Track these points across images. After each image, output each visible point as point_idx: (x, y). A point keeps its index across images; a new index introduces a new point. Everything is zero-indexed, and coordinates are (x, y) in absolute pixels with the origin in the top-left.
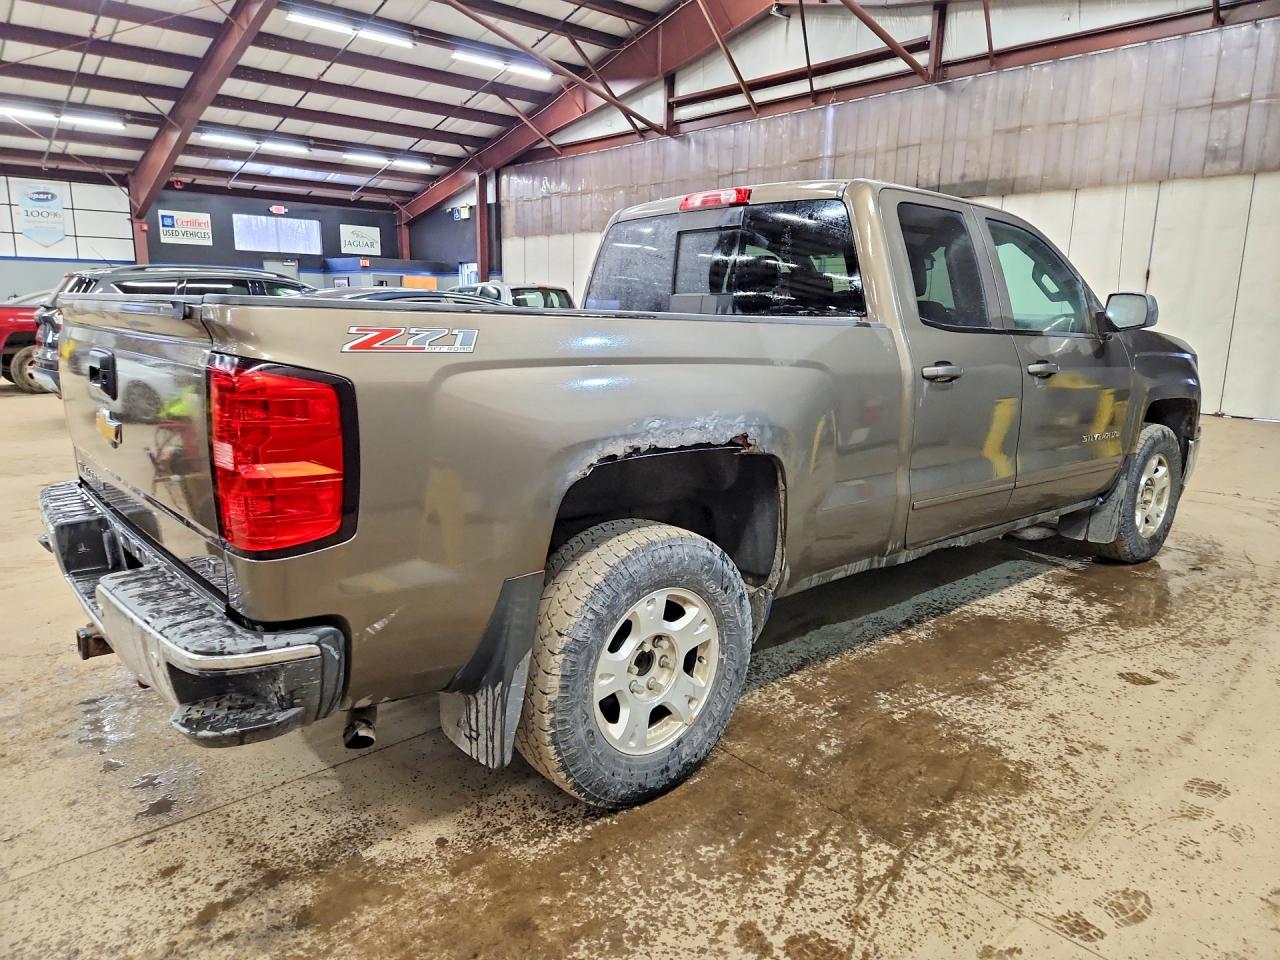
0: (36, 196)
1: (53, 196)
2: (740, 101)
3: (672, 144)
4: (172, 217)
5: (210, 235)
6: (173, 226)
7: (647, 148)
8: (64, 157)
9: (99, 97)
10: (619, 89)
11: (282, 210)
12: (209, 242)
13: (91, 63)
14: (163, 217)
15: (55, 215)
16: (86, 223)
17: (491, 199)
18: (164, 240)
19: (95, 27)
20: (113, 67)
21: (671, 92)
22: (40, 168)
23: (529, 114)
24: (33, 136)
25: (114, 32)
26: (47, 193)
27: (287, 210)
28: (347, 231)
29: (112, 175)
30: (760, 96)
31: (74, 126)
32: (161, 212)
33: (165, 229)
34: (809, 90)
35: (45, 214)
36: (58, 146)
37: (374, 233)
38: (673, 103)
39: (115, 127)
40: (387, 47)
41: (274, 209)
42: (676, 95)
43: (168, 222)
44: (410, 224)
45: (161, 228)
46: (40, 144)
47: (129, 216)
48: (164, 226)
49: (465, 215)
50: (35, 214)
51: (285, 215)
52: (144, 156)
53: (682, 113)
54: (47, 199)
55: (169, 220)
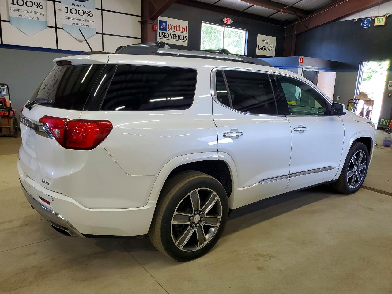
4: (166, 22)
5: (187, 38)
6: (165, 30)
11: (230, 21)
12: (186, 44)
14: (160, 21)
15: (89, 14)
16: (111, 23)
18: (159, 40)
27: (232, 21)
32: (160, 18)
33: (160, 31)
35: (81, 13)
41: (225, 20)
44: (297, 35)
45: (159, 31)
47: (140, 19)
48: (160, 29)
51: (231, 25)
55: (164, 25)
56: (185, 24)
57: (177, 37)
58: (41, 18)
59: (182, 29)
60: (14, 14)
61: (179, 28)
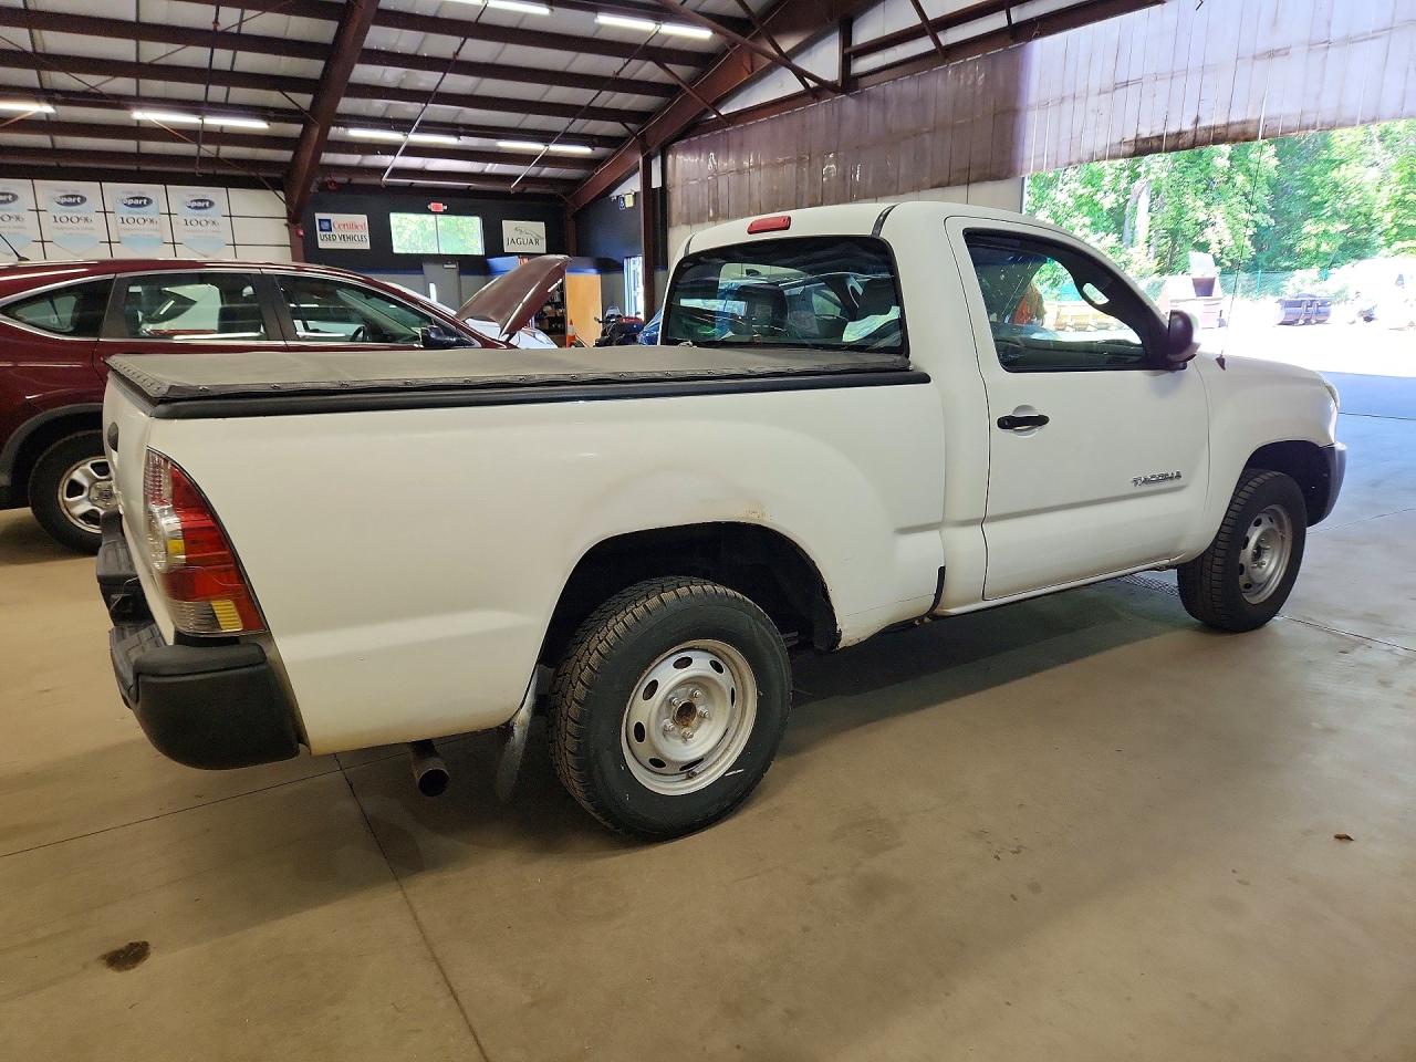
0: (194, 204)
1: (211, 204)
2: (924, 45)
3: (849, 104)
4: (329, 221)
5: (368, 237)
6: (330, 230)
7: (820, 112)
8: (216, 161)
9: (240, 94)
10: (787, 44)
11: (443, 208)
12: (367, 246)
13: (223, 58)
14: (320, 220)
15: (214, 223)
16: (245, 230)
17: (656, 183)
18: (322, 245)
19: (217, 18)
20: (249, 61)
21: (846, 39)
22: (194, 174)
23: (692, 81)
24: (179, 140)
25: (241, 21)
26: (205, 201)
27: (447, 208)
28: (510, 228)
29: (267, 179)
30: (950, 37)
31: (222, 127)
32: (318, 216)
33: (323, 233)
34: (1006, 24)
35: (204, 223)
36: (209, 149)
37: (538, 229)
38: (850, 54)
39: (259, 125)
40: (526, 15)
41: (432, 206)
42: (853, 44)
43: (326, 225)
44: (576, 217)
45: (319, 233)
46: (187, 149)
47: (285, 221)
48: (321, 230)
49: (629, 203)
50: (194, 223)
51: (445, 213)
52: (294, 156)
53: (862, 65)
54: (205, 207)
55: (327, 224)
56: (362, 219)
57: (351, 238)
58: (157, 235)
59: (357, 227)
60: (124, 234)
61: (353, 226)
